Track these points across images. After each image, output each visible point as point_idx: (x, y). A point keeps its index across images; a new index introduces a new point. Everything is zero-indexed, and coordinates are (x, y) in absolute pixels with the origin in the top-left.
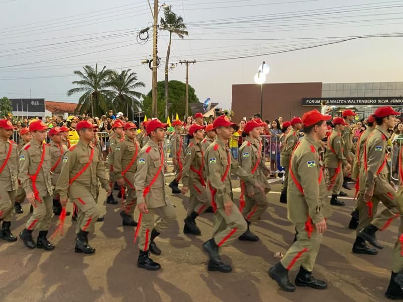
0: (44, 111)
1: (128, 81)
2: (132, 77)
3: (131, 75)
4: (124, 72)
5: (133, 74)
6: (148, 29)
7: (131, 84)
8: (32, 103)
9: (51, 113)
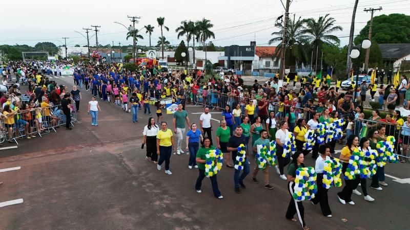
0: (254, 56)
1: (325, 26)
2: (329, 22)
3: (328, 20)
4: (321, 18)
5: (330, 19)
6: (282, 16)
7: (328, 29)
8: (247, 49)
9: (258, 57)
